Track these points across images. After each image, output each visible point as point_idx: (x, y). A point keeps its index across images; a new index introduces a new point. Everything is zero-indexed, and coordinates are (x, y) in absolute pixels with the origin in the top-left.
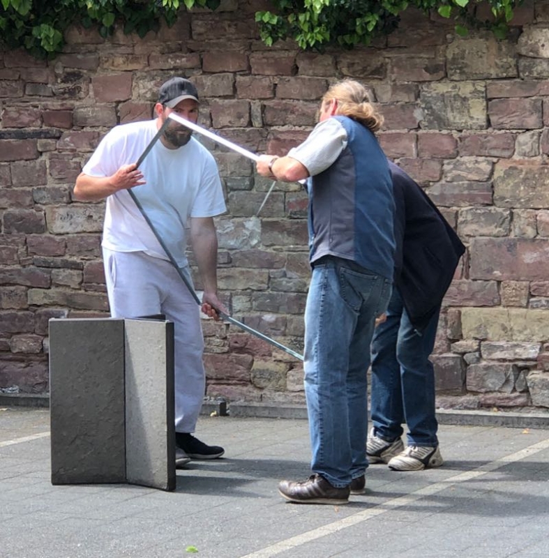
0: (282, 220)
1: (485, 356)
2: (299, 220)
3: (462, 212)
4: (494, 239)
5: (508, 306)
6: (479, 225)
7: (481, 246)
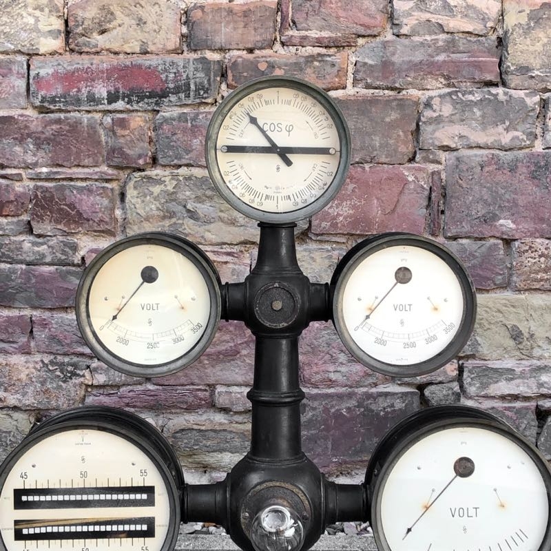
0: (22, 116)
1: (472, 390)
2: (62, 116)
3: (431, 98)
4: (501, 153)
5: (526, 290)
6: (470, 126)
7: (470, 169)
